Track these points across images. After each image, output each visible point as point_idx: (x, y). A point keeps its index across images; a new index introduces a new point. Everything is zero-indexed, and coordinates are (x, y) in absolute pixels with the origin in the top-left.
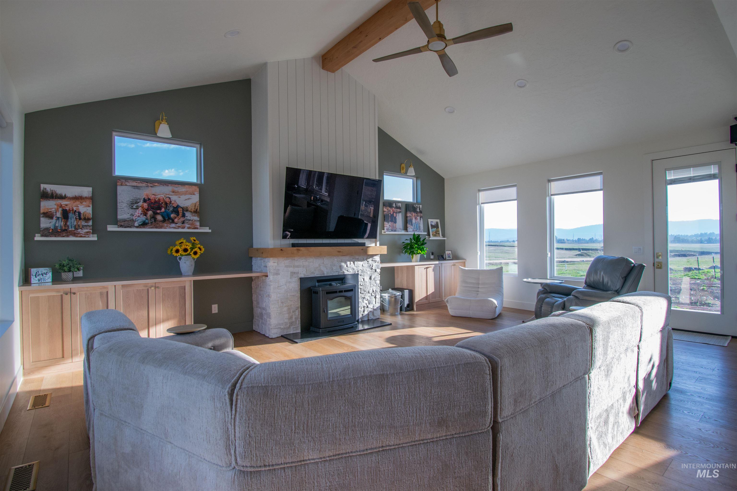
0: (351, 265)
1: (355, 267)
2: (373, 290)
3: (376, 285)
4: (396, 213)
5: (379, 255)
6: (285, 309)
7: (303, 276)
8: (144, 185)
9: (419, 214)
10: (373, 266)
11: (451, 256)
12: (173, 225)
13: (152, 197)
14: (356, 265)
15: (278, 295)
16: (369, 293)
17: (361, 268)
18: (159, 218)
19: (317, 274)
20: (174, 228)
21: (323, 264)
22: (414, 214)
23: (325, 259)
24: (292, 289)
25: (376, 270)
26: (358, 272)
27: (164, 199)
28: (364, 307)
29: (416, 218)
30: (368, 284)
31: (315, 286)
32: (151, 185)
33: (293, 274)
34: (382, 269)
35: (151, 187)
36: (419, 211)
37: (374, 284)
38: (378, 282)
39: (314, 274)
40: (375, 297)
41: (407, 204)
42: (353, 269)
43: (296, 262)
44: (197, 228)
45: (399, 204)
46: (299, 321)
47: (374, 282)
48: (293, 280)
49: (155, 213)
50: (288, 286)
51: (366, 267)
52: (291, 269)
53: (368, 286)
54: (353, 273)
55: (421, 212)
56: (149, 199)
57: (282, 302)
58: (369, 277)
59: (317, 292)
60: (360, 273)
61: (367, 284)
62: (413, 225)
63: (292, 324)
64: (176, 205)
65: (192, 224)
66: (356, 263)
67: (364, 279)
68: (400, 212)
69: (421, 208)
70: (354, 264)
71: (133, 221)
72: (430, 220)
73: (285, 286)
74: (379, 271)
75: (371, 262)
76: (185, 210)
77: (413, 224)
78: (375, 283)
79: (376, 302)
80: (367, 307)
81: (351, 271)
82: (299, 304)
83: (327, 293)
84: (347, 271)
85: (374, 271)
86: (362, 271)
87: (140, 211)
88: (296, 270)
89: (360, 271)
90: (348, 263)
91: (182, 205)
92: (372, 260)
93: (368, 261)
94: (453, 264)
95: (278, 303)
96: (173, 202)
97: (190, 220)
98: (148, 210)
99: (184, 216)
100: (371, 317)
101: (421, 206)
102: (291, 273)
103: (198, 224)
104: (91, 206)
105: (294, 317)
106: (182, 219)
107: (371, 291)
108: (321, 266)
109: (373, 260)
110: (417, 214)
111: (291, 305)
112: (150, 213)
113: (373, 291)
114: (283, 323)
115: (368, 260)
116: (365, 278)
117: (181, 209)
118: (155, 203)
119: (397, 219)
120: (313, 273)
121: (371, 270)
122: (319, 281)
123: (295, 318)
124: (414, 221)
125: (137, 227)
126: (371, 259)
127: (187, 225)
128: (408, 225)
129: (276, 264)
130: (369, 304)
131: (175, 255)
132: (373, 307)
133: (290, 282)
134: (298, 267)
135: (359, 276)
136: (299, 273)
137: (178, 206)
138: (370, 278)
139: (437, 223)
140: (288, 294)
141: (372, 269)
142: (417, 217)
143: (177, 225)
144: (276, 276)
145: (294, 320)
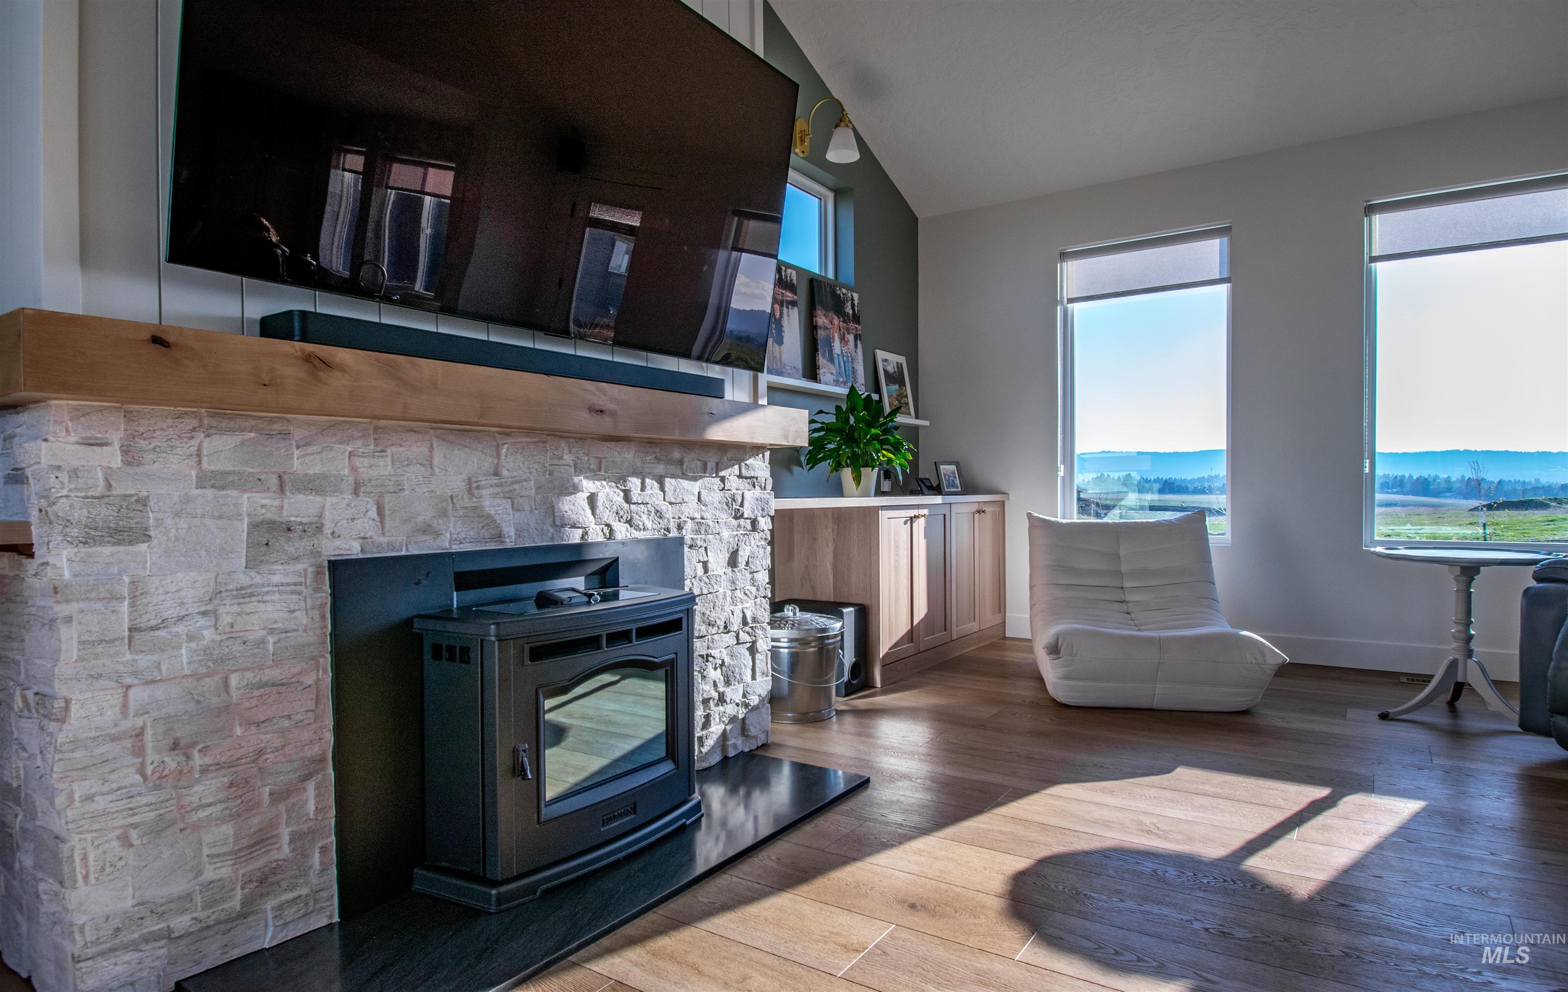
0: (648, 491)
1: (664, 507)
2: (744, 617)
3: (754, 589)
4: (781, 305)
5: (767, 454)
6: (207, 788)
7: (353, 549)
9: (852, 325)
10: (746, 504)
11: (957, 481)
14: (670, 497)
15: (132, 693)
16: (726, 629)
17: (691, 508)
21: (494, 480)
22: (836, 321)
24: (263, 641)
25: (754, 522)
26: (680, 527)
29: (843, 339)
30: (723, 588)
31: (445, 615)
33: (273, 532)
34: (782, 519)
36: (851, 312)
37: (749, 587)
38: (763, 577)
39: (438, 534)
40: (753, 650)
41: (817, 281)
42: (659, 514)
43: (296, 453)
45: (789, 271)
46: (324, 850)
47: (749, 576)
48: (276, 579)
50: (226, 619)
51: (716, 504)
52: (252, 503)
53: (725, 597)
54: (657, 535)
55: (856, 319)
57: (175, 746)
58: (727, 556)
59: (465, 651)
60: (688, 536)
61: (721, 590)
62: (836, 362)
66: (669, 483)
67: (705, 565)
68: (793, 304)
69: (856, 302)
70: (662, 488)
72: (881, 355)
73: (202, 622)
74: (765, 524)
75: (734, 485)
77: (835, 356)
78: (753, 581)
79: (753, 669)
80: (722, 700)
81: (649, 525)
82: (329, 737)
83: (539, 653)
84: (629, 522)
85: (749, 526)
86: (700, 526)
88: (295, 509)
89: (689, 525)
90: (634, 483)
92: (740, 476)
93: (723, 479)
94: (975, 508)
95: (139, 750)
100: (738, 744)
101: (856, 296)
102: (256, 526)
105: (285, 833)
107: (736, 623)
108: (484, 492)
109: (745, 472)
110: (844, 322)
111: (260, 752)
113: (745, 622)
114: (189, 896)
115: (722, 474)
116: (711, 558)
119: (785, 329)
120: (427, 529)
121: (734, 522)
122: (464, 581)
123: (295, 838)
124: (837, 346)
126: (737, 467)
128: (822, 361)
129: (113, 457)
130: (728, 683)
132: (744, 696)
134: (310, 483)
135: (686, 549)
136: (320, 528)
138: (733, 561)
139: (899, 366)
140: (234, 680)
141: (738, 516)
142: (846, 336)
144: (107, 550)
145: (286, 851)
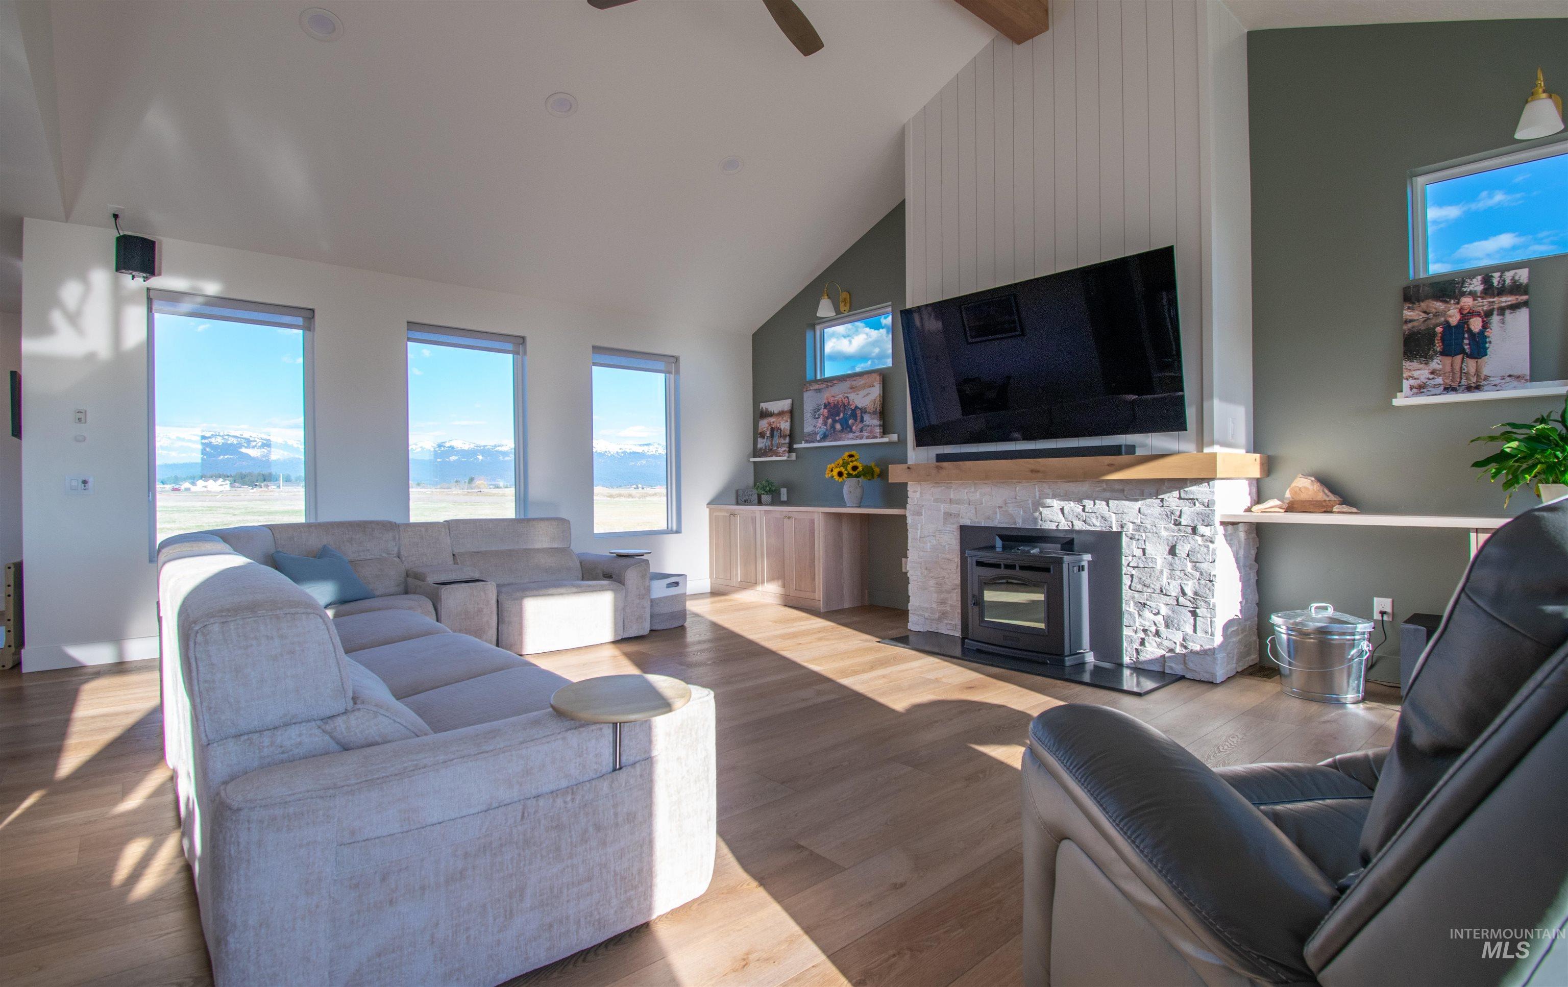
0: (1098, 506)
1: (1110, 515)
2: (1184, 589)
3: (1194, 572)
6: (932, 582)
7: (968, 523)
8: (824, 386)
10: (1184, 517)
12: (851, 435)
13: (831, 400)
14: (1114, 510)
15: (921, 553)
16: (1165, 595)
17: (1132, 517)
18: (838, 426)
19: (998, 521)
20: (852, 439)
21: (1014, 500)
23: (1018, 489)
24: (945, 547)
25: (1194, 530)
26: (1121, 527)
27: (842, 400)
28: (1145, 631)
32: (831, 384)
33: (948, 515)
35: (831, 386)
37: (1187, 570)
38: (1208, 567)
39: (994, 520)
40: (1193, 613)
42: (1105, 518)
43: (953, 493)
44: (875, 437)
46: (958, 612)
47: (1188, 563)
48: (948, 529)
49: (835, 421)
50: (938, 539)
51: (1156, 516)
52: (943, 507)
53: (1162, 573)
54: (1102, 530)
56: (829, 403)
57: (927, 569)
58: (1168, 548)
60: (1128, 532)
61: (1159, 568)
63: (944, 615)
64: (854, 405)
65: (871, 432)
66: (1115, 502)
67: (1144, 550)
70: (1108, 505)
71: (815, 434)
73: (932, 538)
74: (1207, 532)
75: (1173, 504)
76: (864, 411)
78: (1193, 566)
79: (1195, 626)
80: (1160, 636)
81: (1096, 524)
82: (959, 579)
84: (1084, 521)
85: (1189, 530)
86: (1139, 528)
87: (821, 421)
88: (954, 509)
89: (1129, 526)
90: (1088, 502)
91: (860, 406)
92: (1180, 498)
93: (1162, 500)
95: (920, 568)
96: (851, 403)
97: (868, 426)
98: (827, 418)
99: (862, 421)
100: (1173, 668)
102: (944, 513)
103: (878, 430)
104: (789, 420)
105: (949, 603)
106: (860, 426)
107: (1174, 590)
108: (1009, 505)
109: (1183, 495)
111: (943, 578)
112: (830, 421)
113: (1185, 593)
115: (1162, 497)
116: (1150, 547)
117: (860, 412)
118: (834, 407)
120: (990, 518)
121: (1176, 528)
122: (1005, 538)
123: (951, 606)
125: (819, 441)
127: (866, 434)
129: (918, 495)
130: (1166, 627)
131: (837, 480)
132: (1182, 640)
133: (940, 532)
134: (958, 502)
135: (1126, 540)
136: (959, 515)
137: (856, 407)
138: (1172, 551)
140: (939, 556)
141: (1177, 523)
143: (855, 434)
145: (949, 608)
